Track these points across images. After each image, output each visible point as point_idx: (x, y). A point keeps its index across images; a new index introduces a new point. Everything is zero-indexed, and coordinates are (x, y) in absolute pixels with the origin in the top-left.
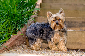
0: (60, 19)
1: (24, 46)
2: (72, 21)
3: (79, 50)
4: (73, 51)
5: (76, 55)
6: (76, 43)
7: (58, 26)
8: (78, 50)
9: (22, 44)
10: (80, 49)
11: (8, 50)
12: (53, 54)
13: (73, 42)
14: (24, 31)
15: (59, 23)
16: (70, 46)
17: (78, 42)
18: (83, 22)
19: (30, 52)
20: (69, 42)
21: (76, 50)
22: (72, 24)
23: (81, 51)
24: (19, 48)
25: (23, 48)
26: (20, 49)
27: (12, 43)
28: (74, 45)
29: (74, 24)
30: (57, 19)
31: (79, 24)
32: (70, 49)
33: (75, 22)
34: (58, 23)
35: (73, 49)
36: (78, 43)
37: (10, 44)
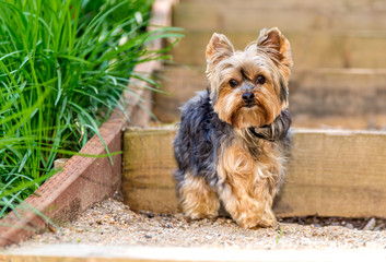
0: (261, 79)
1: (117, 207)
2: (330, 85)
3: (373, 221)
4: (344, 226)
5: (364, 244)
6: (355, 190)
7: (250, 112)
8: (367, 222)
9: (106, 198)
10: (377, 219)
11: (51, 231)
12: (261, 243)
13: (341, 188)
14: (112, 137)
15: (258, 97)
16: (329, 206)
17: (365, 183)
18: (380, 92)
19: (148, 234)
20: (323, 186)
21: (359, 222)
22: (329, 100)
23: (381, 229)
24: (98, 220)
25: (112, 220)
26: (100, 223)
27: (63, 195)
28: (345, 198)
29: (340, 101)
30: (247, 78)
31: (360, 101)
32: (327, 218)
33: (345, 92)
34: (252, 96)
35: (344, 219)
36: (366, 189)
37: (55, 201)
